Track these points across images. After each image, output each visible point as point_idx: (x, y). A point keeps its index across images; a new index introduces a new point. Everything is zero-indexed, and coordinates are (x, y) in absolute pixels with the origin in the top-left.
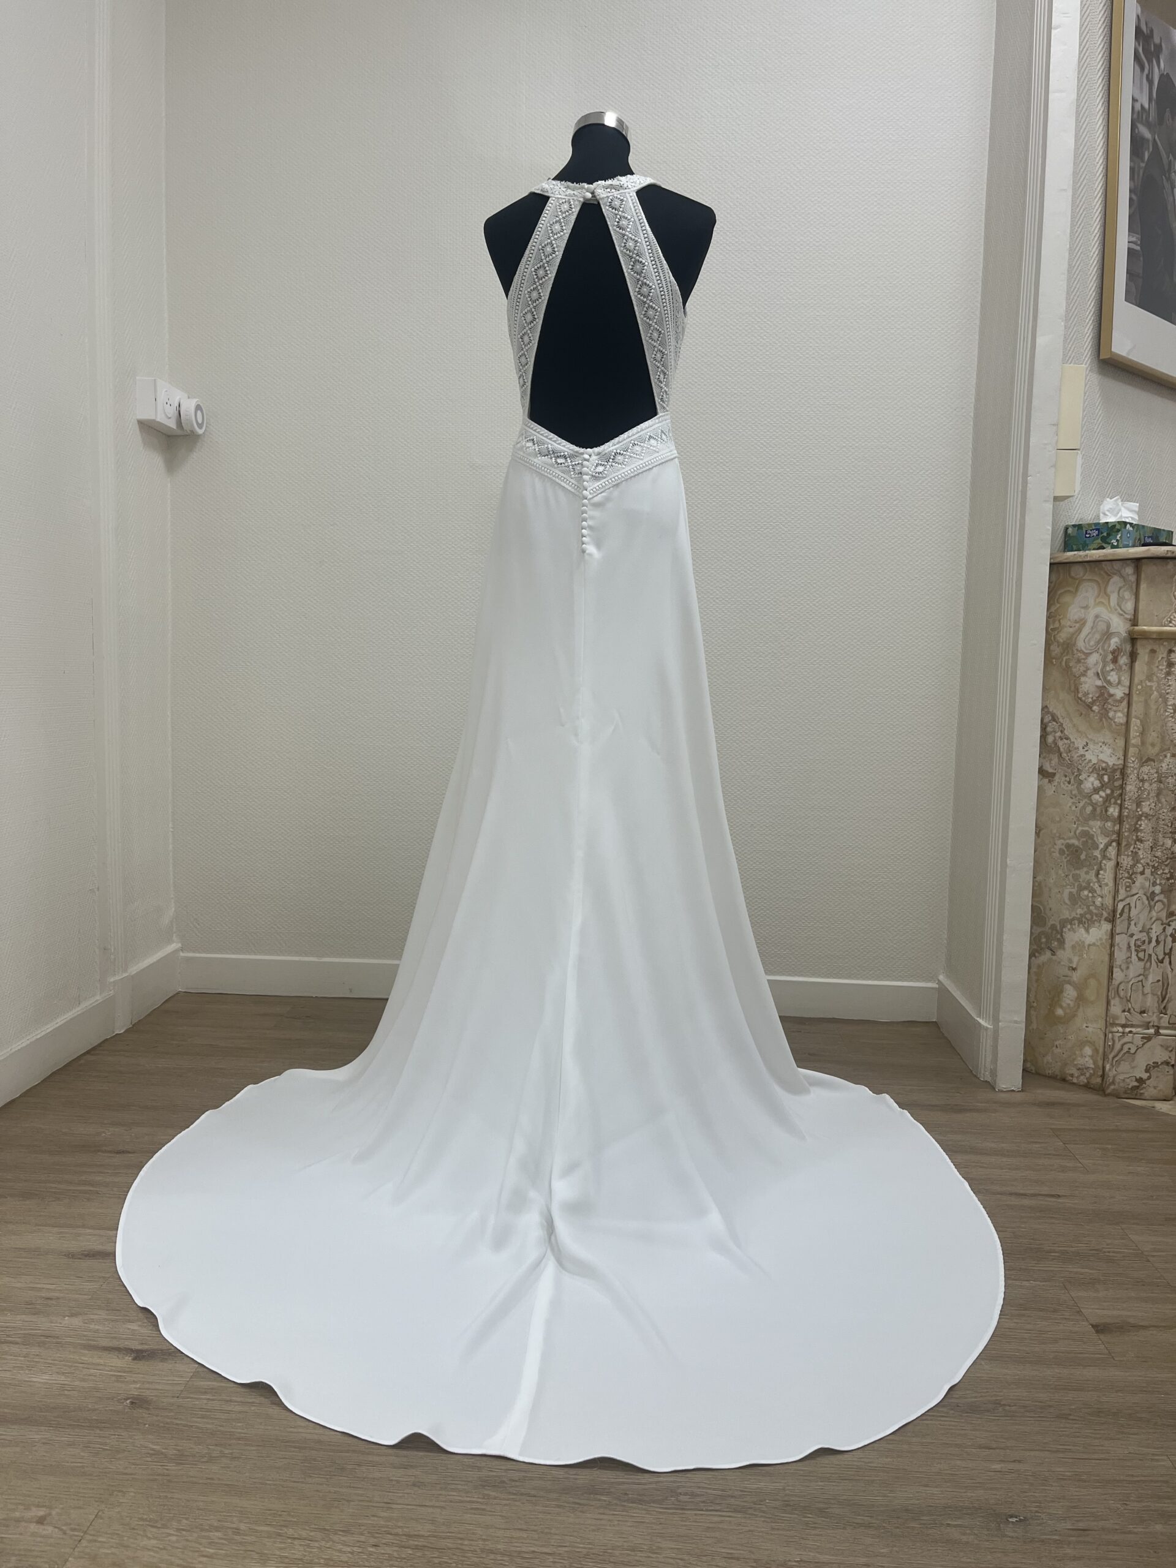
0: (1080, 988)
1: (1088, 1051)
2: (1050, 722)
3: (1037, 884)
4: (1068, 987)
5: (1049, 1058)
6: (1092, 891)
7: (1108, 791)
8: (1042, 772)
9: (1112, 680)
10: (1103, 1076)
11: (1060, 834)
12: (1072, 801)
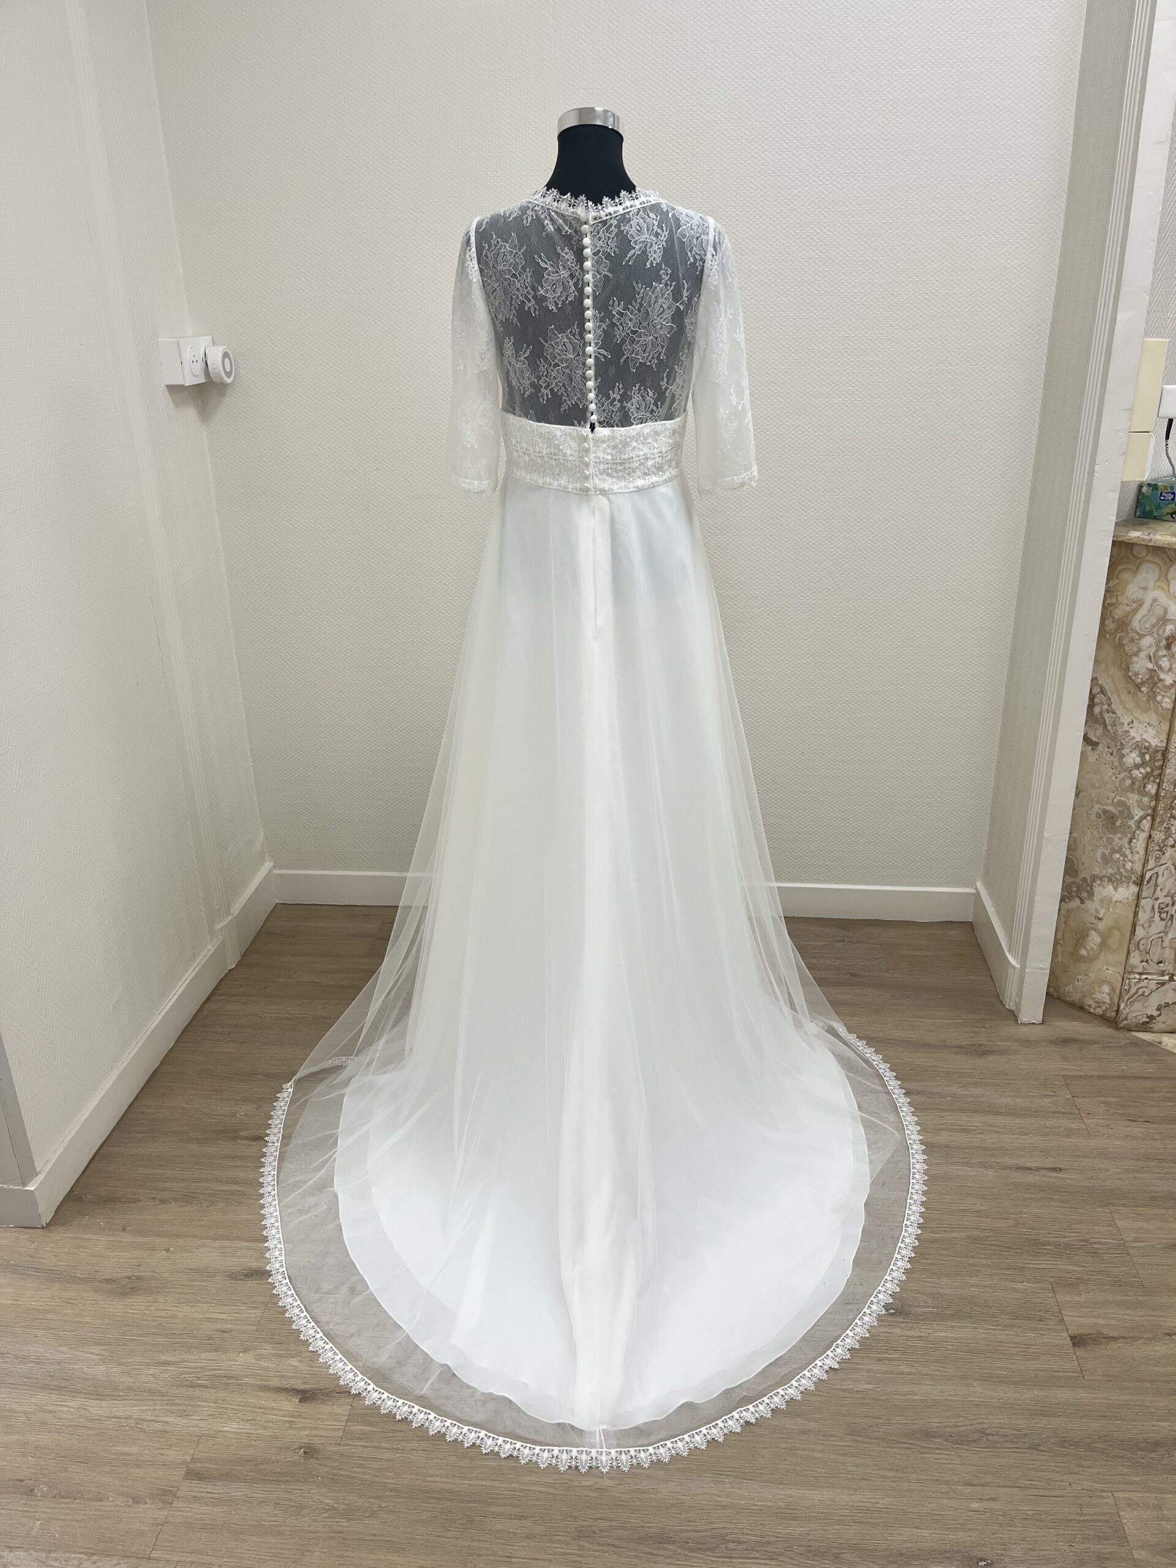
0: (1105, 937)
1: (1106, 989)
2: (1098, 693)
3: (1072, 840)
4: (1093, 933)
5: (1070, 988)
6: (1124, 855)
7: (1148, 769)
8: (1086, 738)
9: (1163, 666)
10: (1118, 1011)
11: (1098, 800)
12: (1114, 771)
